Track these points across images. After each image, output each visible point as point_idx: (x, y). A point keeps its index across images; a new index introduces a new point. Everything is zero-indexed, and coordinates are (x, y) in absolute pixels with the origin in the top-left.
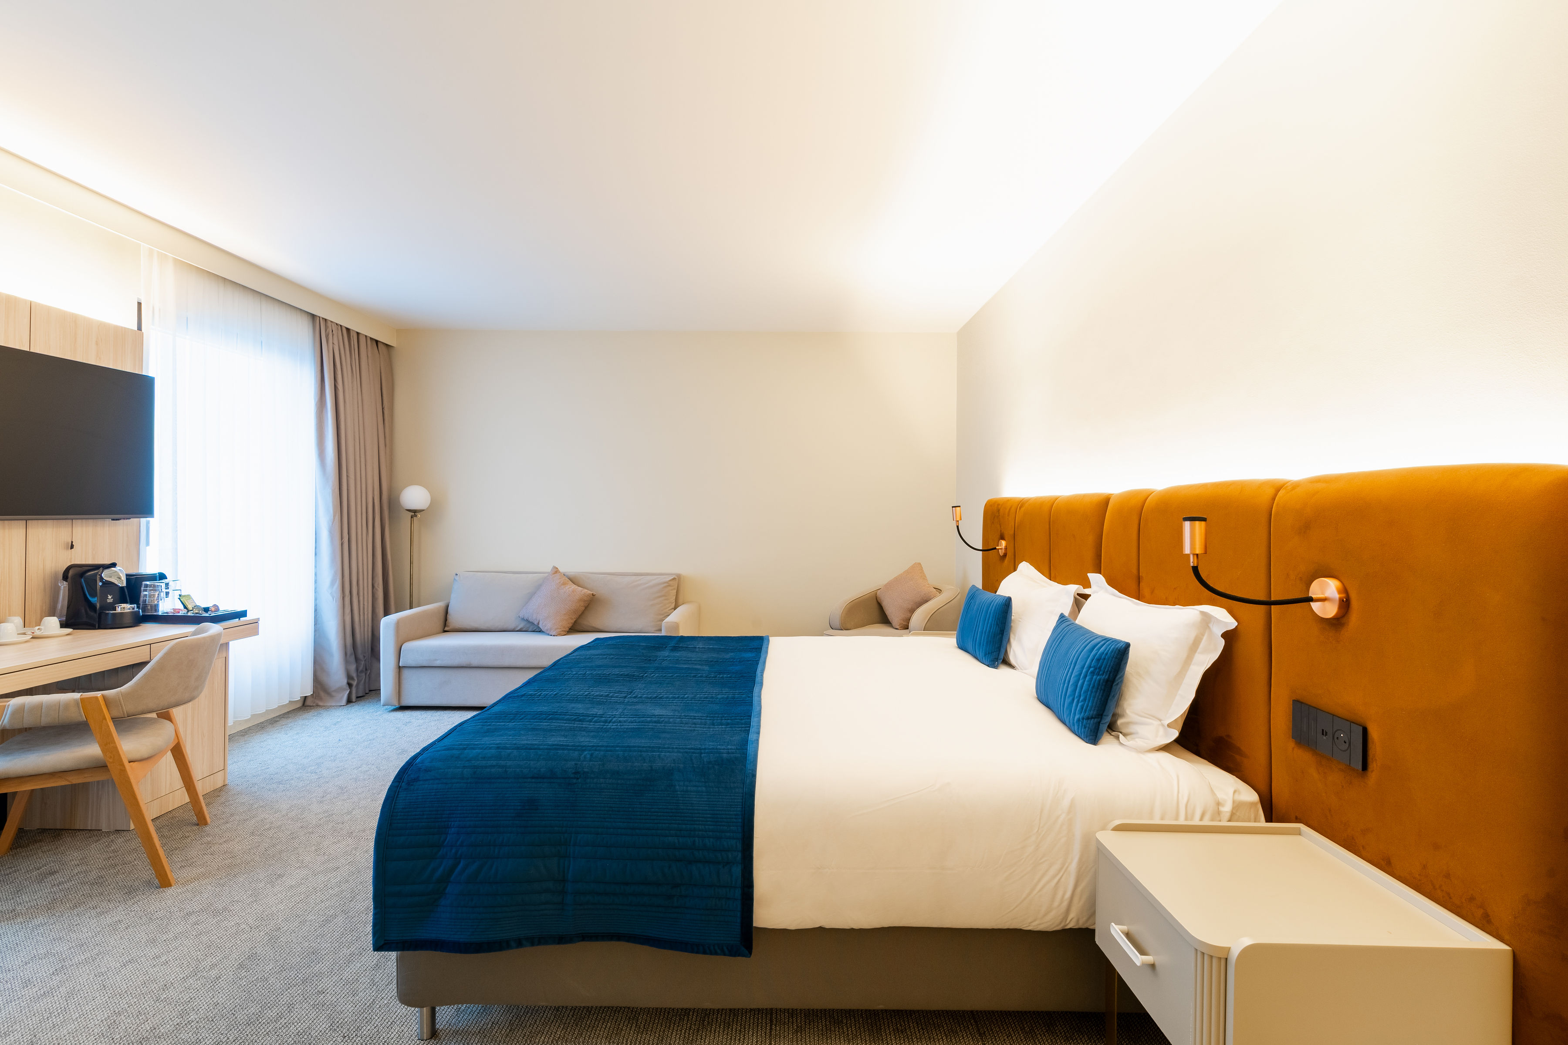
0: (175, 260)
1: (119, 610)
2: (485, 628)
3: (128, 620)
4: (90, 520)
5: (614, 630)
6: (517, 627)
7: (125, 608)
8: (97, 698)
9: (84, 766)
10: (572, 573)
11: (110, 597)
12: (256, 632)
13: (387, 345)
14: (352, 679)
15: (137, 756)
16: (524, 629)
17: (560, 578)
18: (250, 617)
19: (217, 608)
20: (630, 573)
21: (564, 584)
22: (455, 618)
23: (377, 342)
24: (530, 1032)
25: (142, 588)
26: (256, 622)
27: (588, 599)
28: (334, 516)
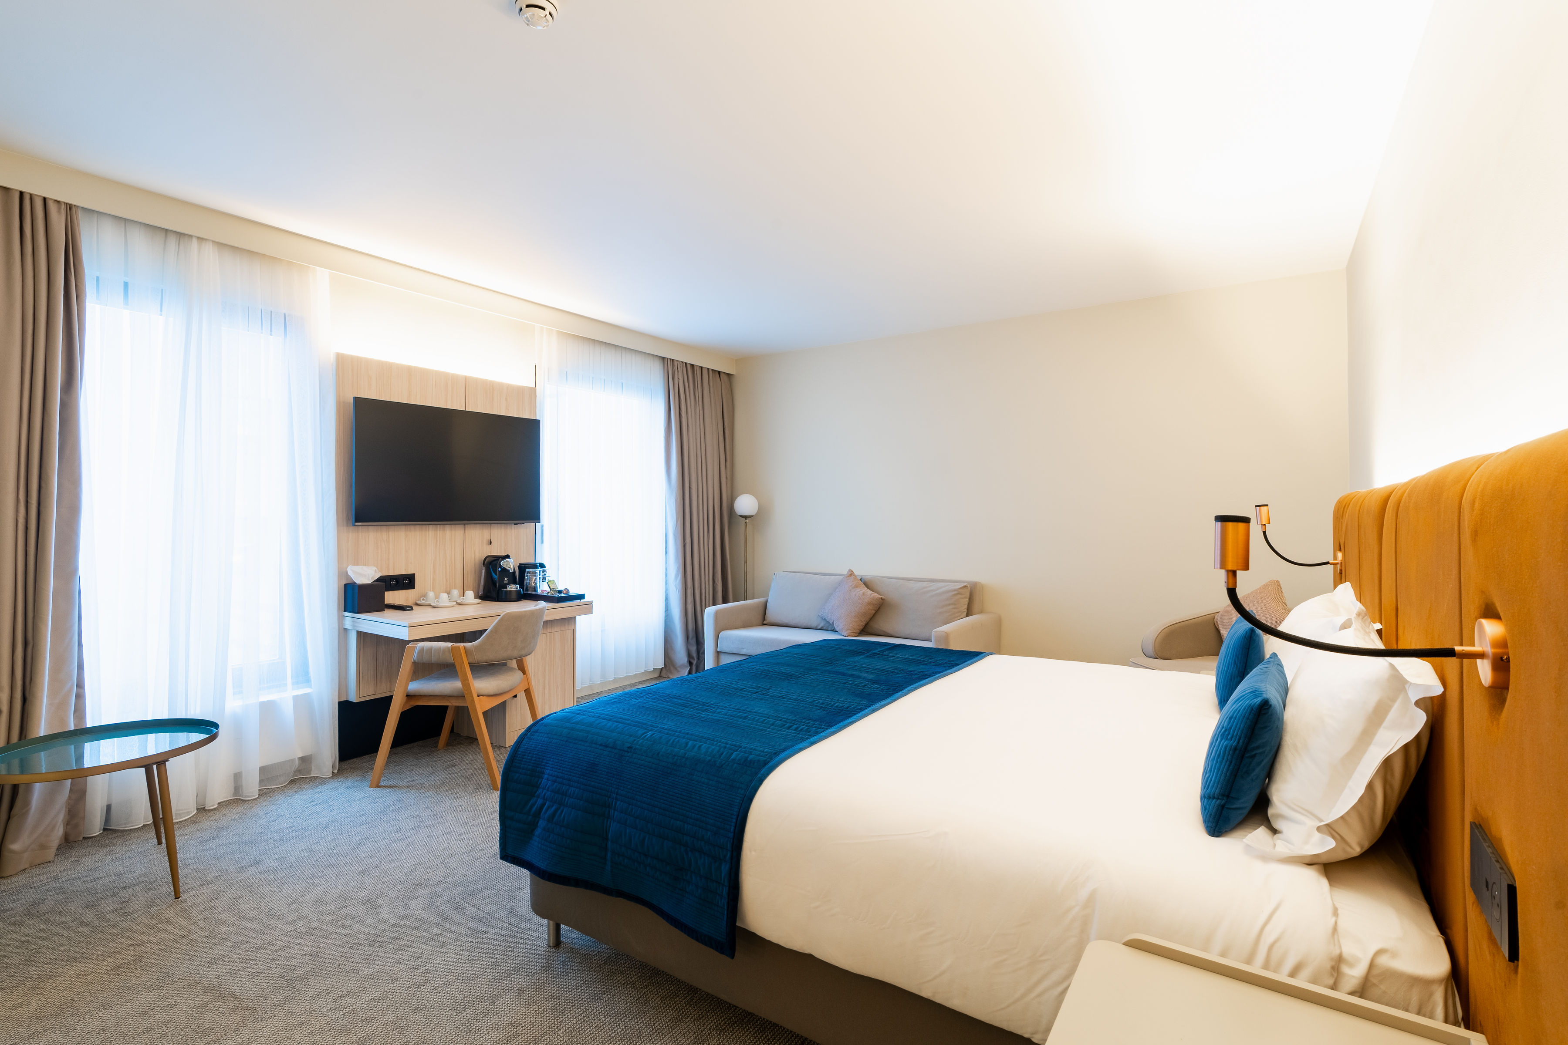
0: (559, 332)
1: (509, 589)
2: (793, 624)
3: (514, 596)
4: (477, 525)
5: (903, 636)
6: (819, 625)
7: (512, 587)
8: (459, 647)
9: (455, 694)
10: (869, 577)
11: (506, 579)
12: (590, 611)
13: (728, 375)
14: (693, 658)
15: (485, 692)
16: (824, 628)
17: (853, 581)
18: (587, 599)
19: (567, 591)
20: (926, 579)
21: (856, 587)
22: (771, 615)
23: (719, 372)
24: (615, 970)
25: (526, 574)
26: (591, 603)
27: (876, 603)
28: (677, 521)
